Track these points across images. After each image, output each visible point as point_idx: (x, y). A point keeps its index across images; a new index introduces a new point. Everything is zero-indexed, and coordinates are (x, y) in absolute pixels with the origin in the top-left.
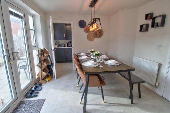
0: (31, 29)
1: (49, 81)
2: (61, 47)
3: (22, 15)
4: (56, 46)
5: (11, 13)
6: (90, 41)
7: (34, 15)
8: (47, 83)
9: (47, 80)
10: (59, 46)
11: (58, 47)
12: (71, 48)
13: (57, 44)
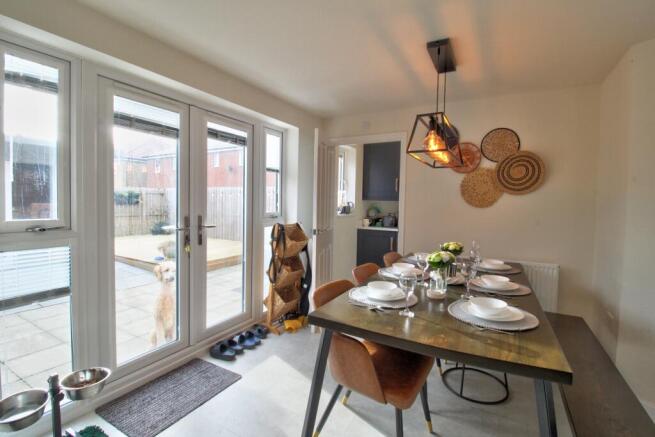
0: (269, 170)
1: (290, 330)
2: (383, 226)
3: (243, 134)
4: (367, 222)
5: (214, 134)
6: (476, 206)
7: (286, 130)
8: (285, 335)
9: (288, 324)
10: (374, 222)
11: (370, 225)
12: (396, 233)
13: (373, 214)
